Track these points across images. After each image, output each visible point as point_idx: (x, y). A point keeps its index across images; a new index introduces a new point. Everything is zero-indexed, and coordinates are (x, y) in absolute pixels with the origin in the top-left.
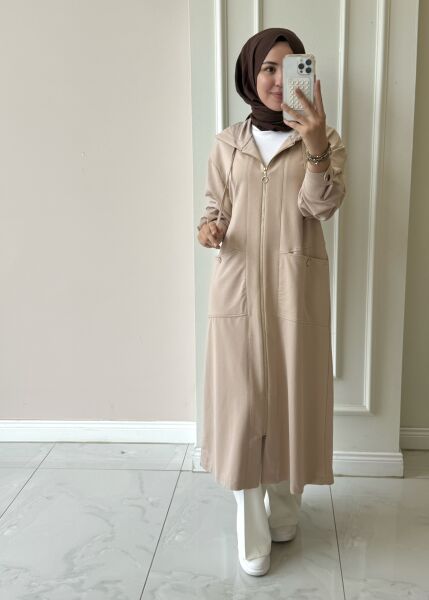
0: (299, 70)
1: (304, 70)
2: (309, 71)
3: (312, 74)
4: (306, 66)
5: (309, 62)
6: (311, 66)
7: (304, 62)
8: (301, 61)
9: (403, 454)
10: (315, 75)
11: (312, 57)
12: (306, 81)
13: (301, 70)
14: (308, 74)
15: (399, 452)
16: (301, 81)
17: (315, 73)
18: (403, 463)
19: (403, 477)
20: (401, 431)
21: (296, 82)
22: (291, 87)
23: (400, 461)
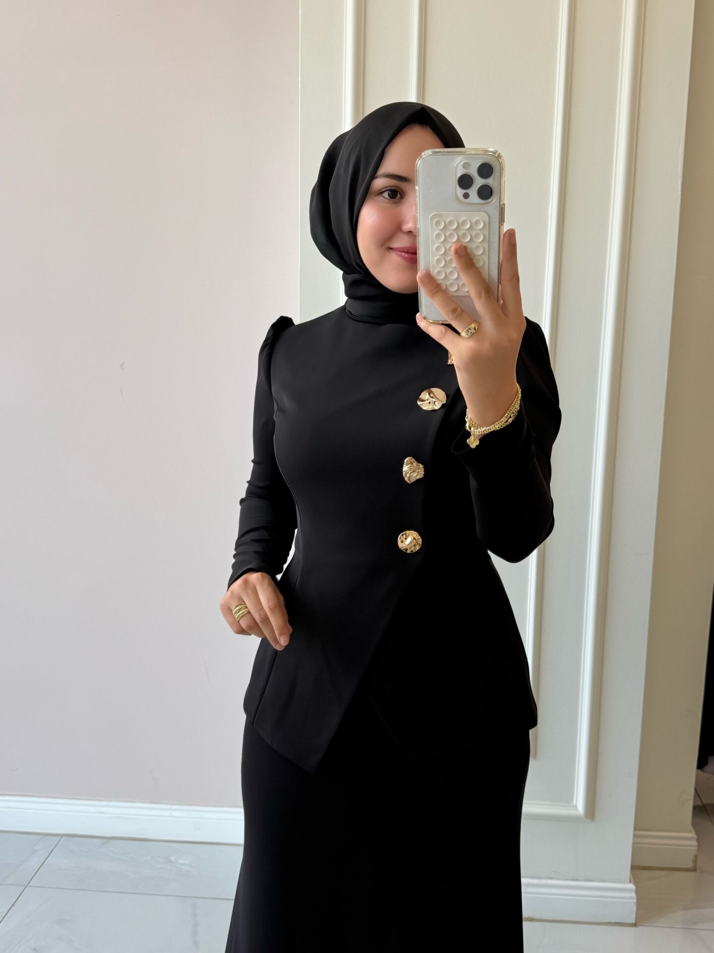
0: (460, 192)
1: (473, 192)
2: (486, 193)
3: (494, 200)
4: (479, 182)
5: (486, 170)
6: (492, 182)
7: (473, 172)
8: (467, 166)
9: (635, 884)
10: (502, 208)
11: (496, 157)
12: (477, 222)
13: (464, 191)
14: (484, 204)
15: (630, 882)
16: (464, 222)
17: (502, 199)
18: (635, 901)
19: (635, 925)
20: (635, 836)
21: (451, 222)
22: (438, 236)
23: (631, 898)
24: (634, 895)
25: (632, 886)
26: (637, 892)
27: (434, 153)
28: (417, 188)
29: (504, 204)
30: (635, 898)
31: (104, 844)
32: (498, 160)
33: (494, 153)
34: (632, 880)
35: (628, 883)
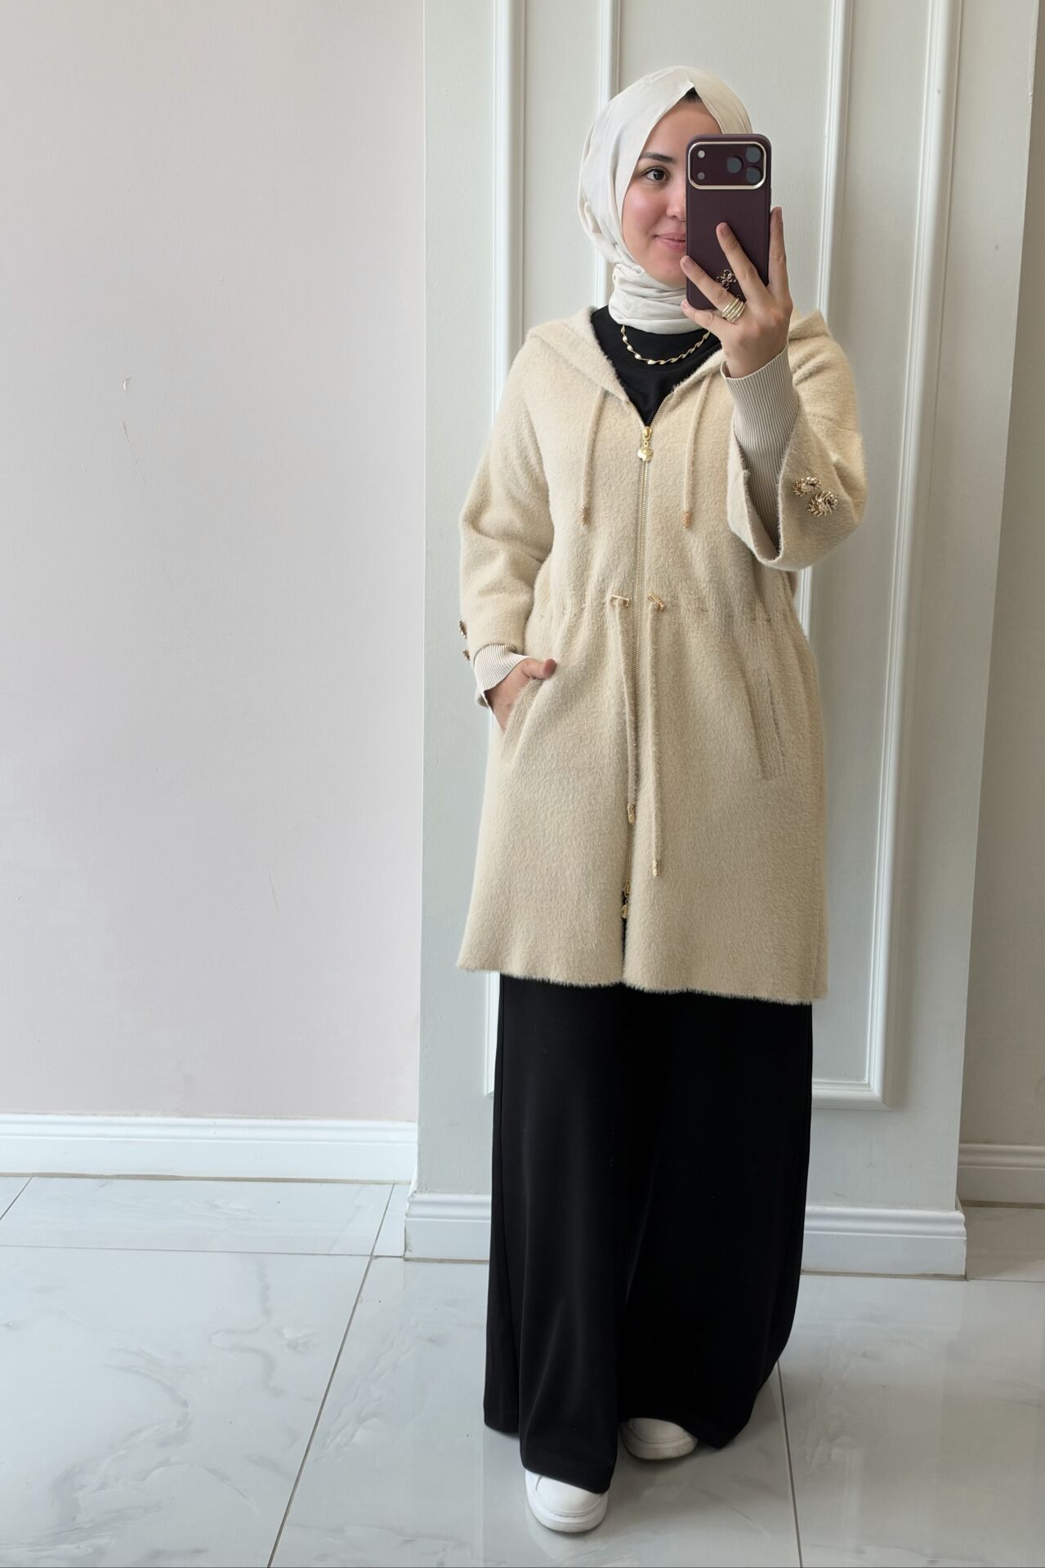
9: (965, 1213)
15: (957, 1209)
18: (965, 1238)
19: (965, 1278)
20: (961, 1152)
23: (958, 1234)
24: (962, 1229)
25: (959, 1215)
26: (967, 1224)
30: (965, 1233)
31: (102, 1186)
34: (959, 1205)
35: (952, 1210)
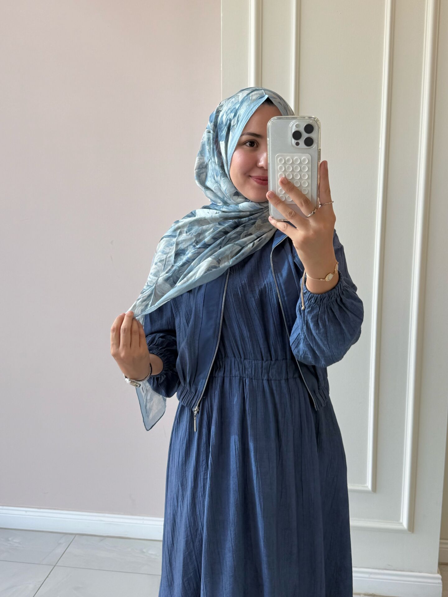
0: (294, 141)
1: (302, 141)
2: (309, 142)
3: (314, 146)
4: (305, 135)
5: (309, 128)
6: (313, 135)
7: (302, 129)
8: (298, 126)
10: (319, 151)
11: (315, 121)
12: (304, 160)
13: (296, 141)
14: (308, 148)
16: (296, 160)
17: (319, 146)
20: (441, 544)
21: (289, 160)
22: (281, 168)
23: (439, 583)
24: (440, 581)
25: (439, 576)
26: (442, 580)
27: (277, 118)
28: (268, 139)
29: (320, 149)
30: (442, 584)
32: (316, 122)
33: (314, 118)
34: (439, 572)
35: (436, 574)
